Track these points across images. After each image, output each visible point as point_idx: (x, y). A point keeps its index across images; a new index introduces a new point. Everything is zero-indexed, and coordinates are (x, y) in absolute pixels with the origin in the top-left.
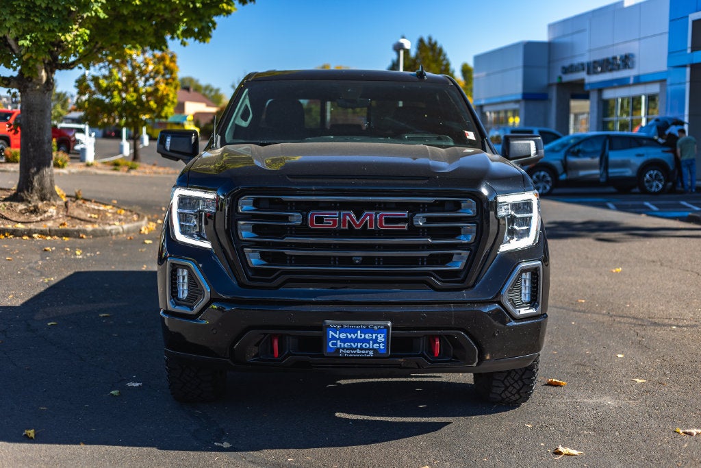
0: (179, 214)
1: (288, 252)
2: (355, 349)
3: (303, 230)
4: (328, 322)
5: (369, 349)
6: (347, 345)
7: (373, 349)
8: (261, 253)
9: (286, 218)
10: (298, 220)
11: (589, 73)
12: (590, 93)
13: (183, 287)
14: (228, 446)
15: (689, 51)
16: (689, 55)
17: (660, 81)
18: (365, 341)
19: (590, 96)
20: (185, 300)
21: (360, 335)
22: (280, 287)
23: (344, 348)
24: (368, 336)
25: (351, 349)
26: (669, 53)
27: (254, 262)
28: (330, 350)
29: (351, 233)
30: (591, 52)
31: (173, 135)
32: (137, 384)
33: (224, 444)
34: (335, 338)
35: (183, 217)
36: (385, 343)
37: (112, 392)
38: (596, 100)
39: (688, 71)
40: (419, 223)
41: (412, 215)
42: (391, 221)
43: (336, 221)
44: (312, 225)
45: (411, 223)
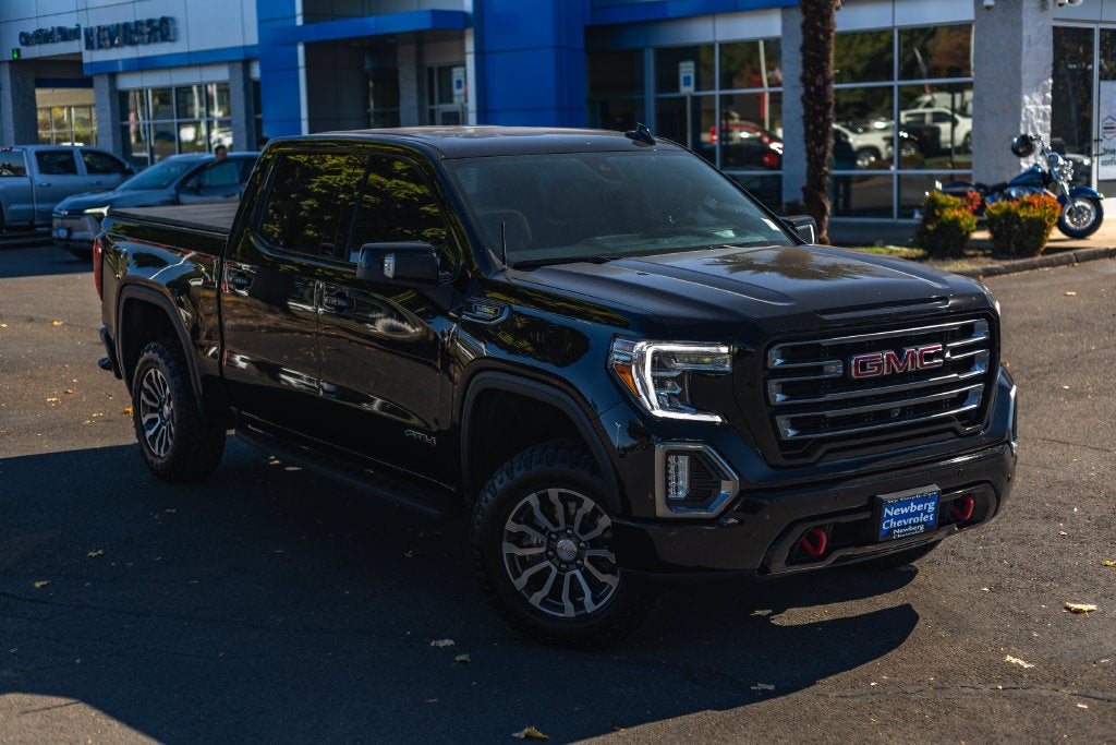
0: (654, 378)
1: (829, 413)
2: (907, 526)
3: (844, 382)
4: (883, 497)
5: (919, 524)
6: (899, 523)
7: (923, 523)
8: (792, 420)
9: (820, 370)
10: (838, 369)
11: (89, 46)
12: (95, 79)
13: (677, 481)
14: (771, 688)
15: (299, 21)
16: (299, 27)
17: (230, 62)
18: (917, 514)
19: (95, 84)
20: (686, 499)
21: (913, 508)
22: (817, 462)
23: (897, 528)
24: (920, 507)
25: (903, 527)
26: (261, 21)
27: (791, 433)
28: (882, 533)
29: (893, 378)
30: (89, 11)
31: (397, 252)
32: (448, 642)
33: (761, 686)
34: (889, 517)
35: (660, 383)
36: (934, 512)
37: (458, 658)
38: (106, 91)
39: (301, 49)
40: (948, 355)
41: (944, 347)
42: (929, 357)
43: (879, 366)
44: (857, 373)
45: (943, 357)
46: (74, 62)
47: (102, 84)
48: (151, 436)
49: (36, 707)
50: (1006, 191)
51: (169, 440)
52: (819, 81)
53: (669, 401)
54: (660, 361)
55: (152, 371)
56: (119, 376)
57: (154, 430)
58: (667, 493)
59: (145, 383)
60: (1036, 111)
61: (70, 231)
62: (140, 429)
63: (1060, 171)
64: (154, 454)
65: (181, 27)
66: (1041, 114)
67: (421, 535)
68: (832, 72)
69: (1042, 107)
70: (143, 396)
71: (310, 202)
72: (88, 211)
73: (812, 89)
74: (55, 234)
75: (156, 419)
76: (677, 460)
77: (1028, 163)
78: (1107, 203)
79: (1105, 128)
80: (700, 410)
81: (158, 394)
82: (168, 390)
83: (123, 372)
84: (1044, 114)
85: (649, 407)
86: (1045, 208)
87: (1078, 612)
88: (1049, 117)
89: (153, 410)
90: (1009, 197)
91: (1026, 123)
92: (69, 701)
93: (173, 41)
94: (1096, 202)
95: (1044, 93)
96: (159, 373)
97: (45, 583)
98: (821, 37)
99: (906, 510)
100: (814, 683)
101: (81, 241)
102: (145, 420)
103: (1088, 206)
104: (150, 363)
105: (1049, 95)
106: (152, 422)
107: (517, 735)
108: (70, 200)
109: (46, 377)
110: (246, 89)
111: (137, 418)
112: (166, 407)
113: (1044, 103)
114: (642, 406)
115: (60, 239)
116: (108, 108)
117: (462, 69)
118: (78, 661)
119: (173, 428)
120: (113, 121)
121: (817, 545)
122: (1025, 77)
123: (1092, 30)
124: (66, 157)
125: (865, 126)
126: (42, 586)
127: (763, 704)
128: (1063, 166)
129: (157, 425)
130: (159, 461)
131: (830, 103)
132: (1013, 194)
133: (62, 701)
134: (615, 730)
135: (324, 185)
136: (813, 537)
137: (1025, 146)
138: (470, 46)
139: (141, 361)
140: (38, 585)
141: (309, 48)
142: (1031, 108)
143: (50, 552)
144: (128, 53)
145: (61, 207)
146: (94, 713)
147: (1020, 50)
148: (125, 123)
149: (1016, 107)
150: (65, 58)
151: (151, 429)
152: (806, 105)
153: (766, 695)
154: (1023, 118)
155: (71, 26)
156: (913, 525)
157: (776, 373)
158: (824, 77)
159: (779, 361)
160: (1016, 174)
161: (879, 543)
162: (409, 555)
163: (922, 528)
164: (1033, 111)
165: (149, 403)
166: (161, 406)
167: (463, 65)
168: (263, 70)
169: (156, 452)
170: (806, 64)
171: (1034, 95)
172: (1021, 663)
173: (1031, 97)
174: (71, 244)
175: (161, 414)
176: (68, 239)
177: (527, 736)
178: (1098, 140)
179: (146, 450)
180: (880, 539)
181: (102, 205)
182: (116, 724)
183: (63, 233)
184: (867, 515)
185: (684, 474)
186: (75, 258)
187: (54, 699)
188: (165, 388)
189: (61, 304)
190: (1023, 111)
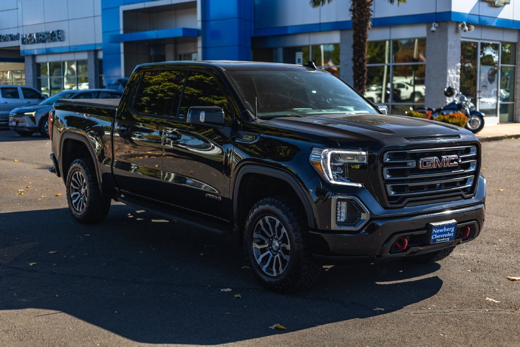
0: (331, 166)
1: (410, 185)
2: (442, 238)
3: (416, 170)
4: (433, 224)
5: (447, 237)
6: (439, 236)
7: (449, 237)
8: (393, 187)
9: (405, 164)
10: (413, 164)
11: (23, 43)
12: (26, 58)
13: (340, 213)
14: (383, 309)
15: (122, 32)
16: (121, 35)
17: (88, 51)
18: (446, 233)
19: (26, 60)
20: (345, 222)
21: (445, 229)
22: (404, 206)
23: (438, 238)
24: (448, 230)
25: (440, 238)
26: (104, 32)
27: (393, 193)
28: (431, 241)
29: (438, 170)
30: (24, 27)
31: (206, 111)
32: (229, 290)
33: (378, 309)
34: (435, 233)
35: (334, 168)
36: (454, 232)
37: (236, 296)
38: (31, 64)
39: (122, 45)
40: (460, 161)
41: (459, 157)
42: (452, 161)
43: (432, 164)
44: (422, 167)
45: (458, 162)
46: (16, 50)
47: (29, 61)
48: (75, 203)
49: (42, 314)
50: (442, 112)
51: (84, 204)
52: (361, 60)
53: (337, 177)
54: (334, 158)
55: (77, 172)
56: (59, 175)
57: (76, 200)
58: (337, 219)
59: (73, 178)
60: (453, 77)
61: (17, 122)
62: (70, 199)
63: (466, 104)
64: (77, 211)
65: (66, 35)
66: (456, 79)
67: (205, 246)
68: (367, 56)
69: (456, 76)
70: (72, 184)
71: (147, 98)
72: (26, 114)
73: (358, 64)
74: (10, 124)
75: (78, 195)
76: (341, 204)
77: (450, 100)
78: (485, 119)
79: (483, 86)
80: (352, 181)
81: (79, 183)
82: (84, 181)
83: (62, 174)
84: (457, 79)
85: (329, 179)
86: (461, 119)
87: (514, 280)
88: (459, 80)
89: (76, 191)
90: (443, 114)
91: (449, 83)
92: (57, 312)
93: (62, 41)
94: (481, 118)
95: (457, 69)
96: (80, 173)
97: (34, 263)
98: (362, 41)
99: (442, 231)
100: (402, 308)
101: (22, 127)
102: (72, 195)
103: (477, 119)
104: (76, 169)
105: (459, 71)
106: (76, 196)
107: (271, 327)
108: (16, 109)
109: (16, 181)
110: (95, 63)
111: (68, 195)
112: (83, 189)
113: (457, 74)
114: (325, 178)
115: (13, 126)
116: (31, 71)
117: (196, 54)
118: (57, 296)
119: (86, 199)
120: (34, 76)
121: (403, 245)
122: (449, 62)
123: (477, 43)
124: (14, 91)
125: (368, 88)
126: (33, 265)
127: (381, 316)
128: (467, 101)
129: (78, 197)
130: (79, 214)
131: (365, 70)
132: (445, 113)
133: (54, 311)
134: (316, 326)
135: (152, 90)
136: (401, 241)
137: (450, 92)
138: (200, 44)
139: (71, 167)
140: (31, 264)
141: (126, 44)
142: (451, 76)
143: (34, 251)
144: (41, 46)
145: (13, 112)
146: (70, 317)
147: (447, 50)
148: (39, 78)
149: (445, 75)
150: (10, 49)
151: (75, 199)
152: (355, 71)
153: (381, 313)
154: (448, 80)
155: (15, 34)
156: (445, 238)
157: (387, 165)
158: (363, 59)
159: (388, 159)
160: (444, 105)
161: (430, 245)
162: (202, 254)
163: (448, 239)
164: (452, 77)
165: (74, 187)
166: (80, 189)
167: (197, 52)
168: (104, 54)
169: (77, 209)
170: (355, 53)
171: (453, 70)
172: (494, 300)
173: (451, 71)
174: (17, 129)
175: (80, 192)
176: (16, 126)
177: (276, 328)
178: (479, 92)
179: (73, 209)
180: (431, 243)
181: (32, 111)
182: (82, 322)
183: (14, 124)
184: (425, 232)
185: (344, 210)
186: (18, 135)
187: (49, 311)
188: (83, 180)
189: (16, 153)
190: (448, 77)
